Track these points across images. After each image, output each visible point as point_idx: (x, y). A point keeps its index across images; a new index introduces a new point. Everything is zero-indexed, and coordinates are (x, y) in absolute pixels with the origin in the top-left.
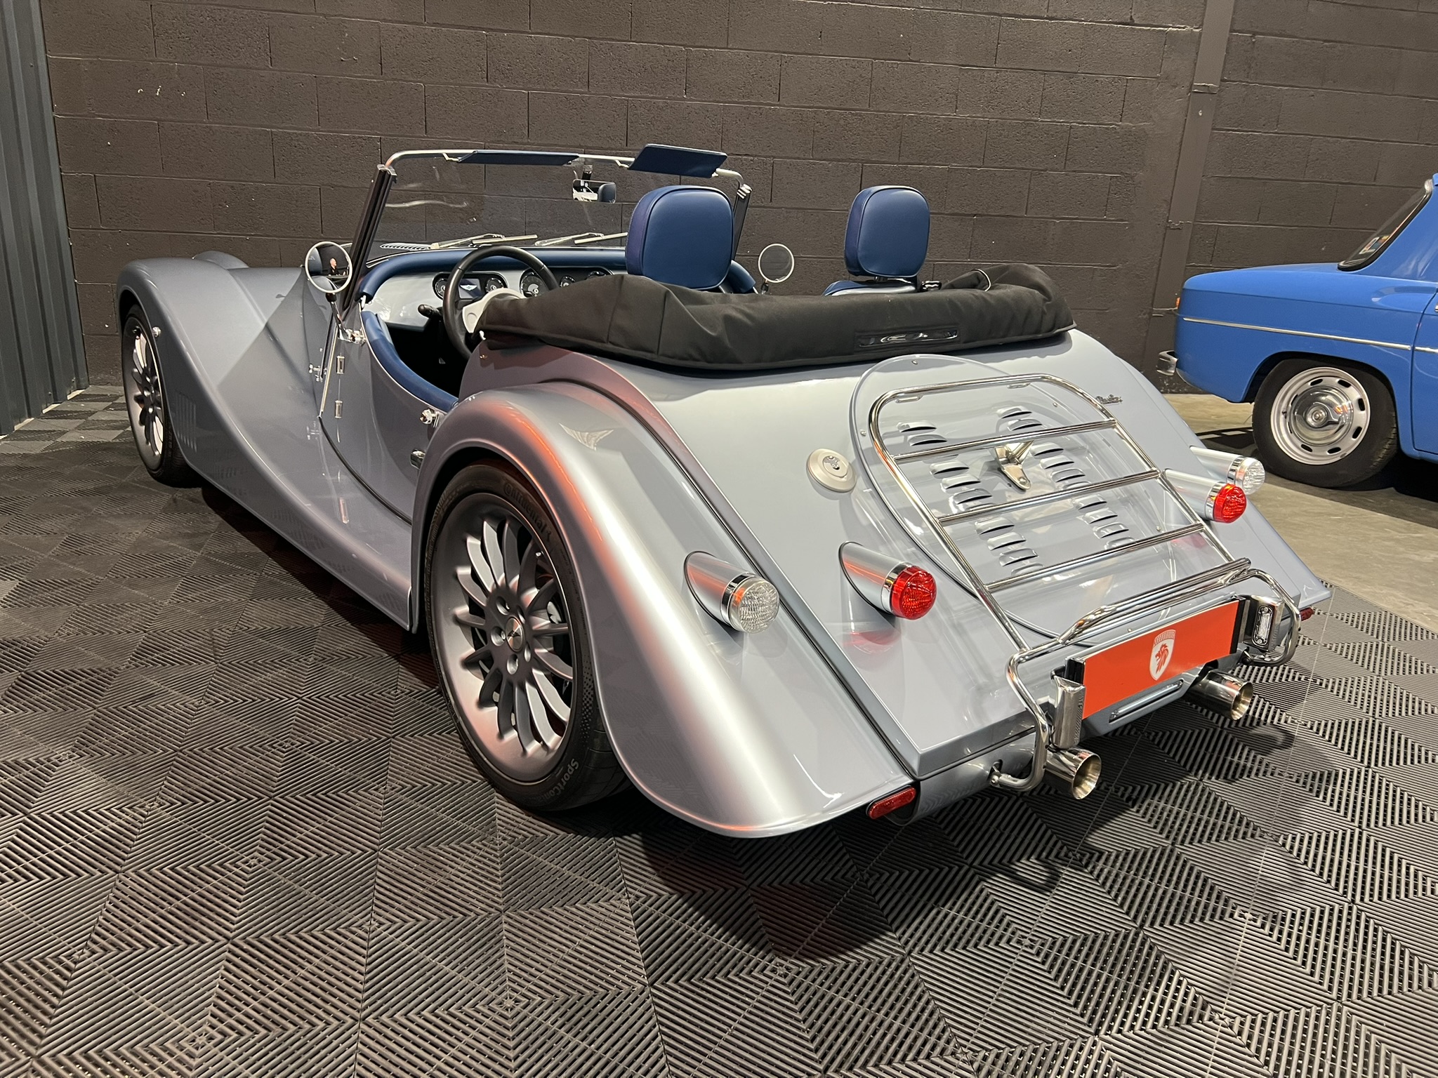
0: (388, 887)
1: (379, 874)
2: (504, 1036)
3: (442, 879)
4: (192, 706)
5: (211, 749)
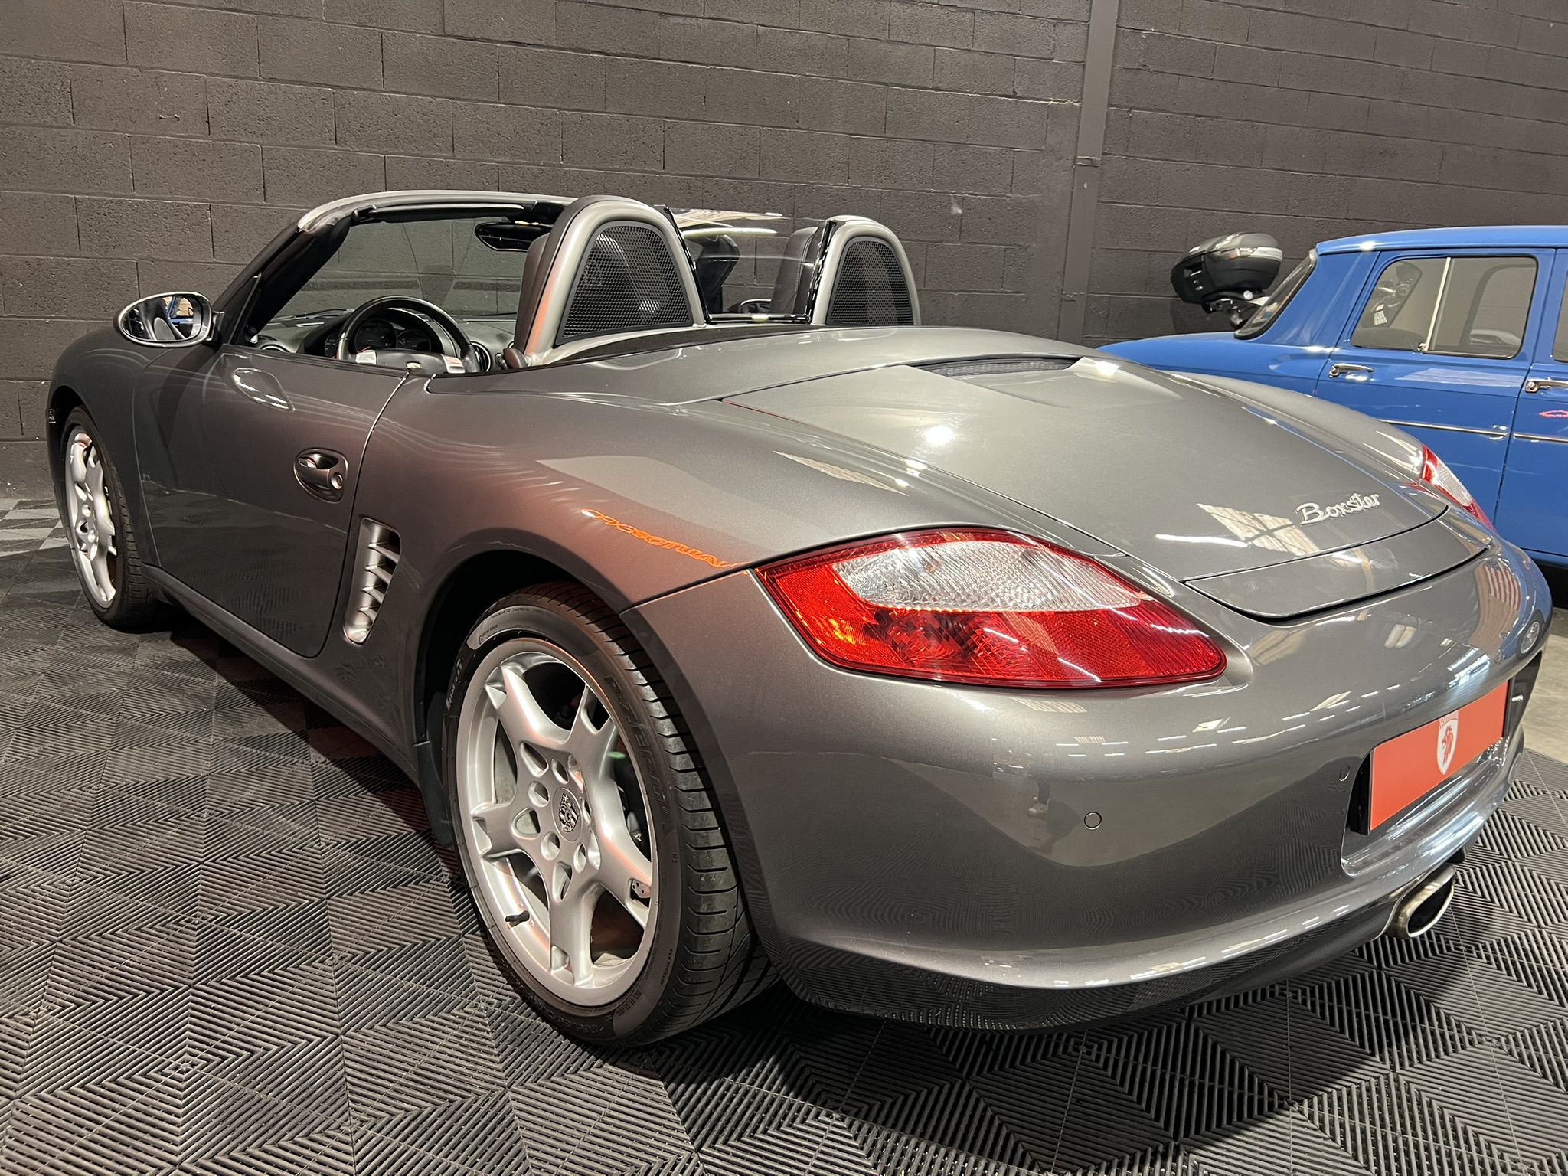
4: (63, 886)
5: (99, 935)
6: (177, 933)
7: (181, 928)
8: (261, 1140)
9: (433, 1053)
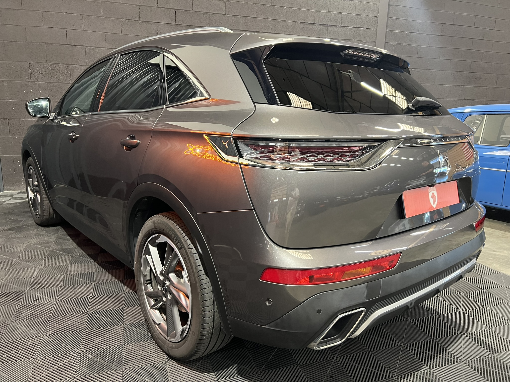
1: (124, 352)
4: (53, 302)
5: (61, 316)
6: (82, 316)
7: (83, 314)
8: (98, 372)
9: (147, 351)
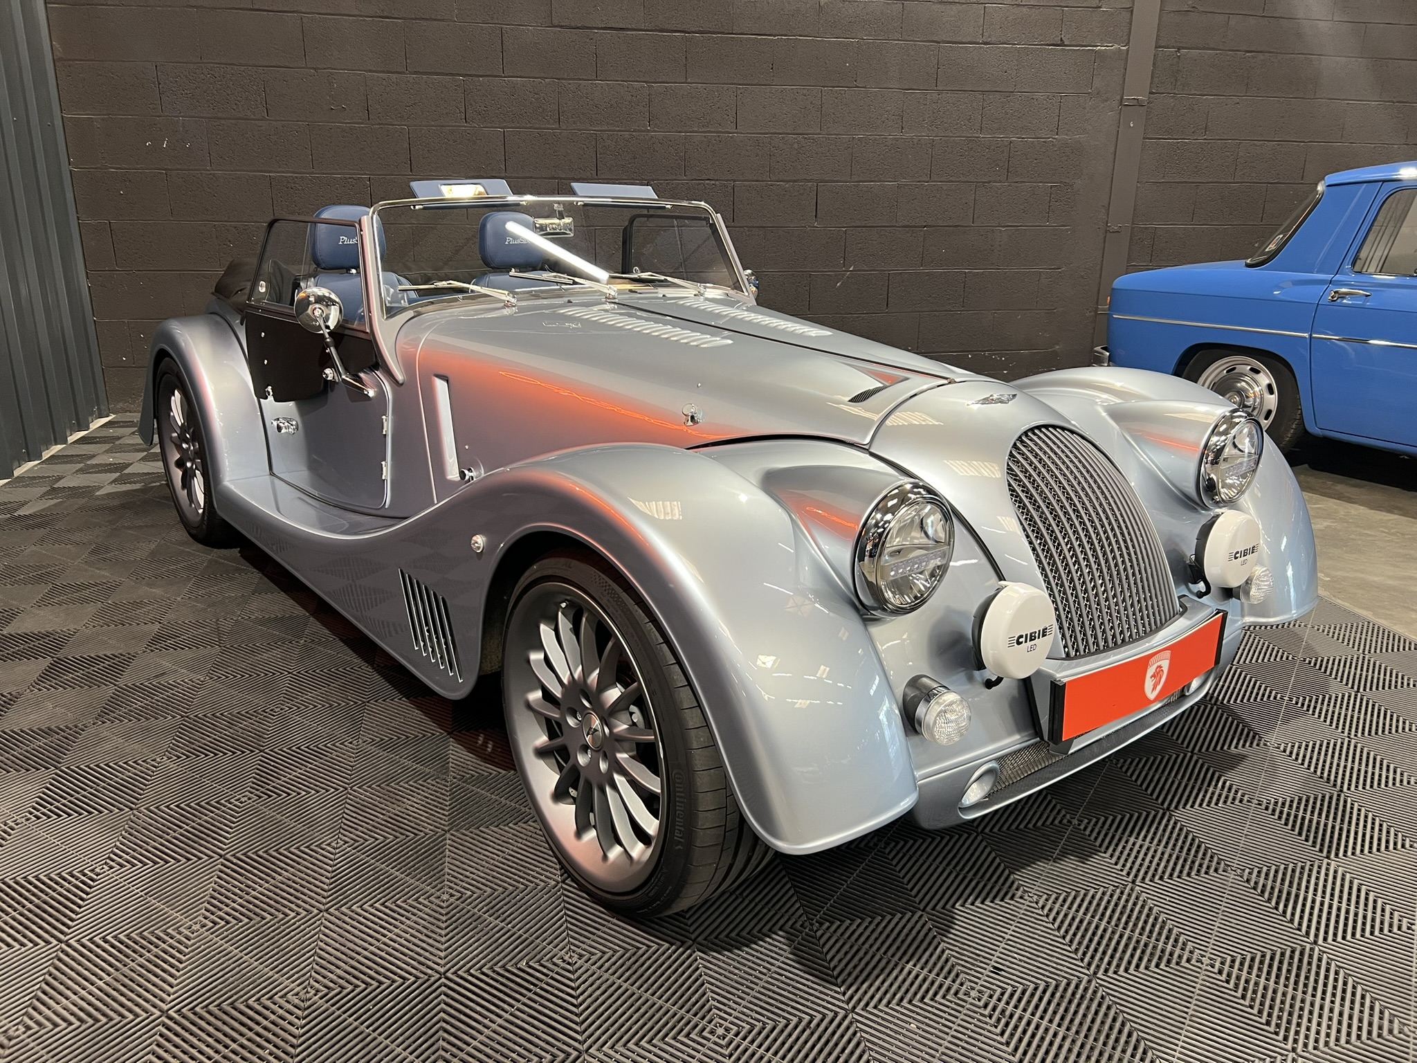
0: (354, 815)
1: (347, 806)
2: (439, 920)
3: (399, 808)
